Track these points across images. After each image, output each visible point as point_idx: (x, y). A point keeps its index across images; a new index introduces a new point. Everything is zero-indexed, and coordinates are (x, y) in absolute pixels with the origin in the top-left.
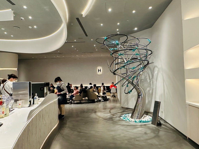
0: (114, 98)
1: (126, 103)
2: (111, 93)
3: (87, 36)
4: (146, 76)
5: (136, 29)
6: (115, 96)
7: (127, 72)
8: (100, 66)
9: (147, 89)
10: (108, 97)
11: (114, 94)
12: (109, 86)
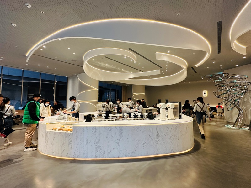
0: (221, 117)
1: (230, 119)
2: (217, 112)
3: (196, 72)
4: (249, 99)
5: (237, 65)
6: (222, 116)
7: (229, 96)
8: (205, 90)
9: (249, 109)
10: (215, 116)
11: (221, 114)
12: (216, 107)
